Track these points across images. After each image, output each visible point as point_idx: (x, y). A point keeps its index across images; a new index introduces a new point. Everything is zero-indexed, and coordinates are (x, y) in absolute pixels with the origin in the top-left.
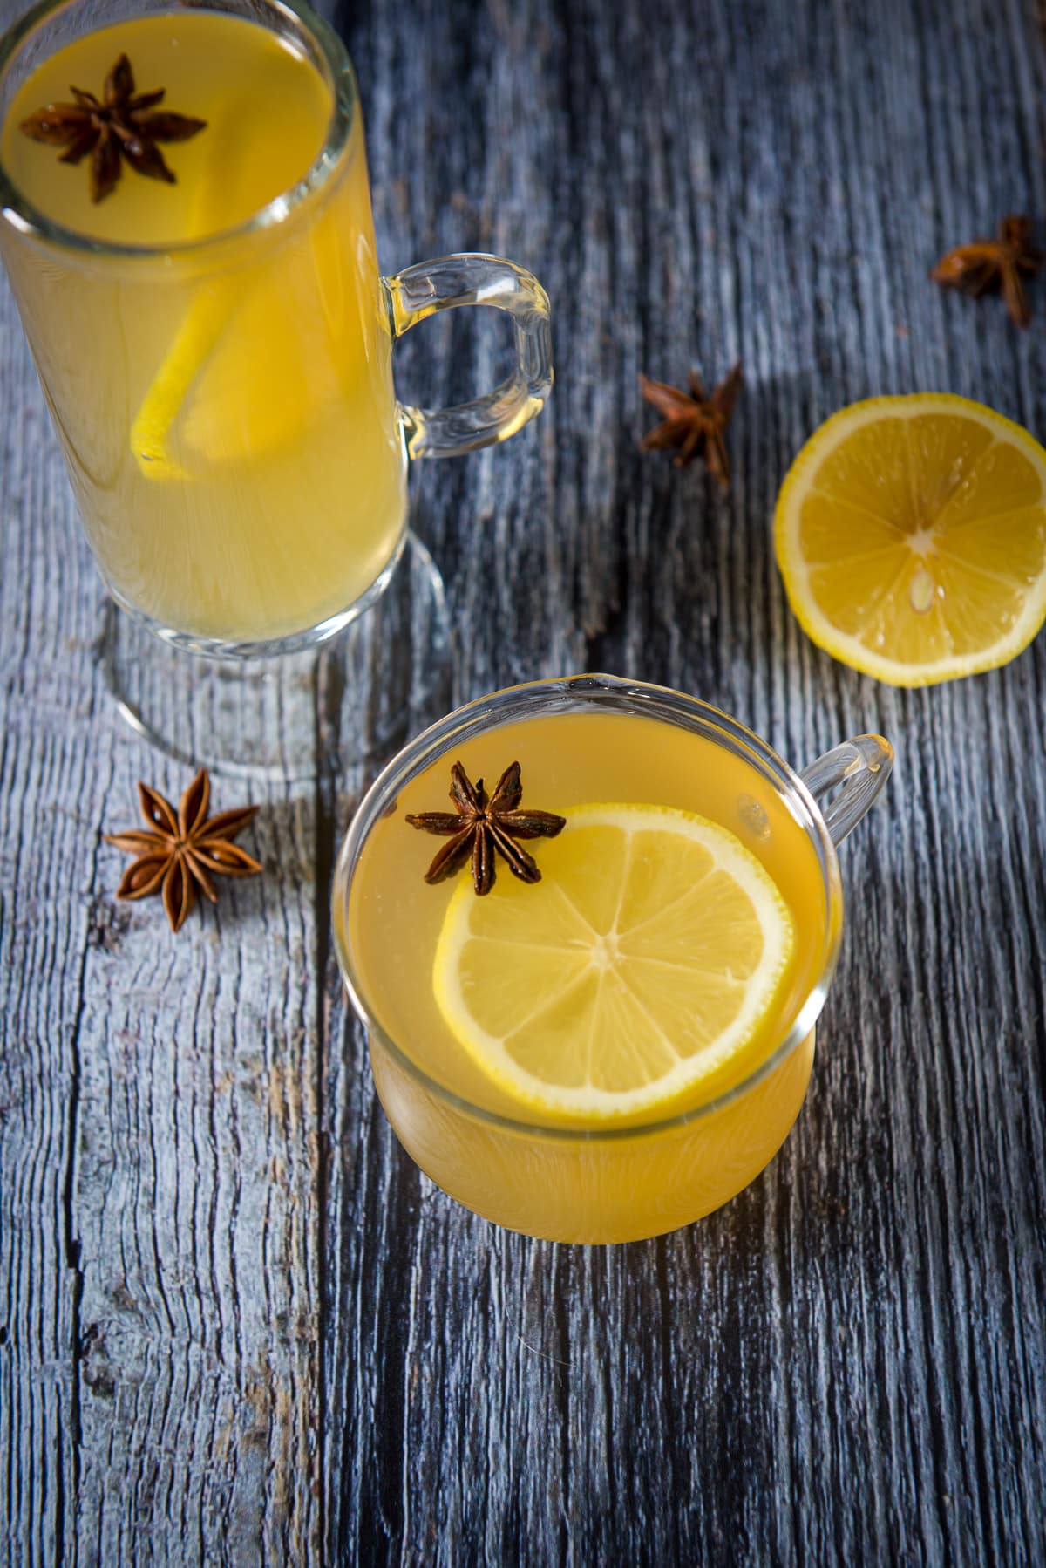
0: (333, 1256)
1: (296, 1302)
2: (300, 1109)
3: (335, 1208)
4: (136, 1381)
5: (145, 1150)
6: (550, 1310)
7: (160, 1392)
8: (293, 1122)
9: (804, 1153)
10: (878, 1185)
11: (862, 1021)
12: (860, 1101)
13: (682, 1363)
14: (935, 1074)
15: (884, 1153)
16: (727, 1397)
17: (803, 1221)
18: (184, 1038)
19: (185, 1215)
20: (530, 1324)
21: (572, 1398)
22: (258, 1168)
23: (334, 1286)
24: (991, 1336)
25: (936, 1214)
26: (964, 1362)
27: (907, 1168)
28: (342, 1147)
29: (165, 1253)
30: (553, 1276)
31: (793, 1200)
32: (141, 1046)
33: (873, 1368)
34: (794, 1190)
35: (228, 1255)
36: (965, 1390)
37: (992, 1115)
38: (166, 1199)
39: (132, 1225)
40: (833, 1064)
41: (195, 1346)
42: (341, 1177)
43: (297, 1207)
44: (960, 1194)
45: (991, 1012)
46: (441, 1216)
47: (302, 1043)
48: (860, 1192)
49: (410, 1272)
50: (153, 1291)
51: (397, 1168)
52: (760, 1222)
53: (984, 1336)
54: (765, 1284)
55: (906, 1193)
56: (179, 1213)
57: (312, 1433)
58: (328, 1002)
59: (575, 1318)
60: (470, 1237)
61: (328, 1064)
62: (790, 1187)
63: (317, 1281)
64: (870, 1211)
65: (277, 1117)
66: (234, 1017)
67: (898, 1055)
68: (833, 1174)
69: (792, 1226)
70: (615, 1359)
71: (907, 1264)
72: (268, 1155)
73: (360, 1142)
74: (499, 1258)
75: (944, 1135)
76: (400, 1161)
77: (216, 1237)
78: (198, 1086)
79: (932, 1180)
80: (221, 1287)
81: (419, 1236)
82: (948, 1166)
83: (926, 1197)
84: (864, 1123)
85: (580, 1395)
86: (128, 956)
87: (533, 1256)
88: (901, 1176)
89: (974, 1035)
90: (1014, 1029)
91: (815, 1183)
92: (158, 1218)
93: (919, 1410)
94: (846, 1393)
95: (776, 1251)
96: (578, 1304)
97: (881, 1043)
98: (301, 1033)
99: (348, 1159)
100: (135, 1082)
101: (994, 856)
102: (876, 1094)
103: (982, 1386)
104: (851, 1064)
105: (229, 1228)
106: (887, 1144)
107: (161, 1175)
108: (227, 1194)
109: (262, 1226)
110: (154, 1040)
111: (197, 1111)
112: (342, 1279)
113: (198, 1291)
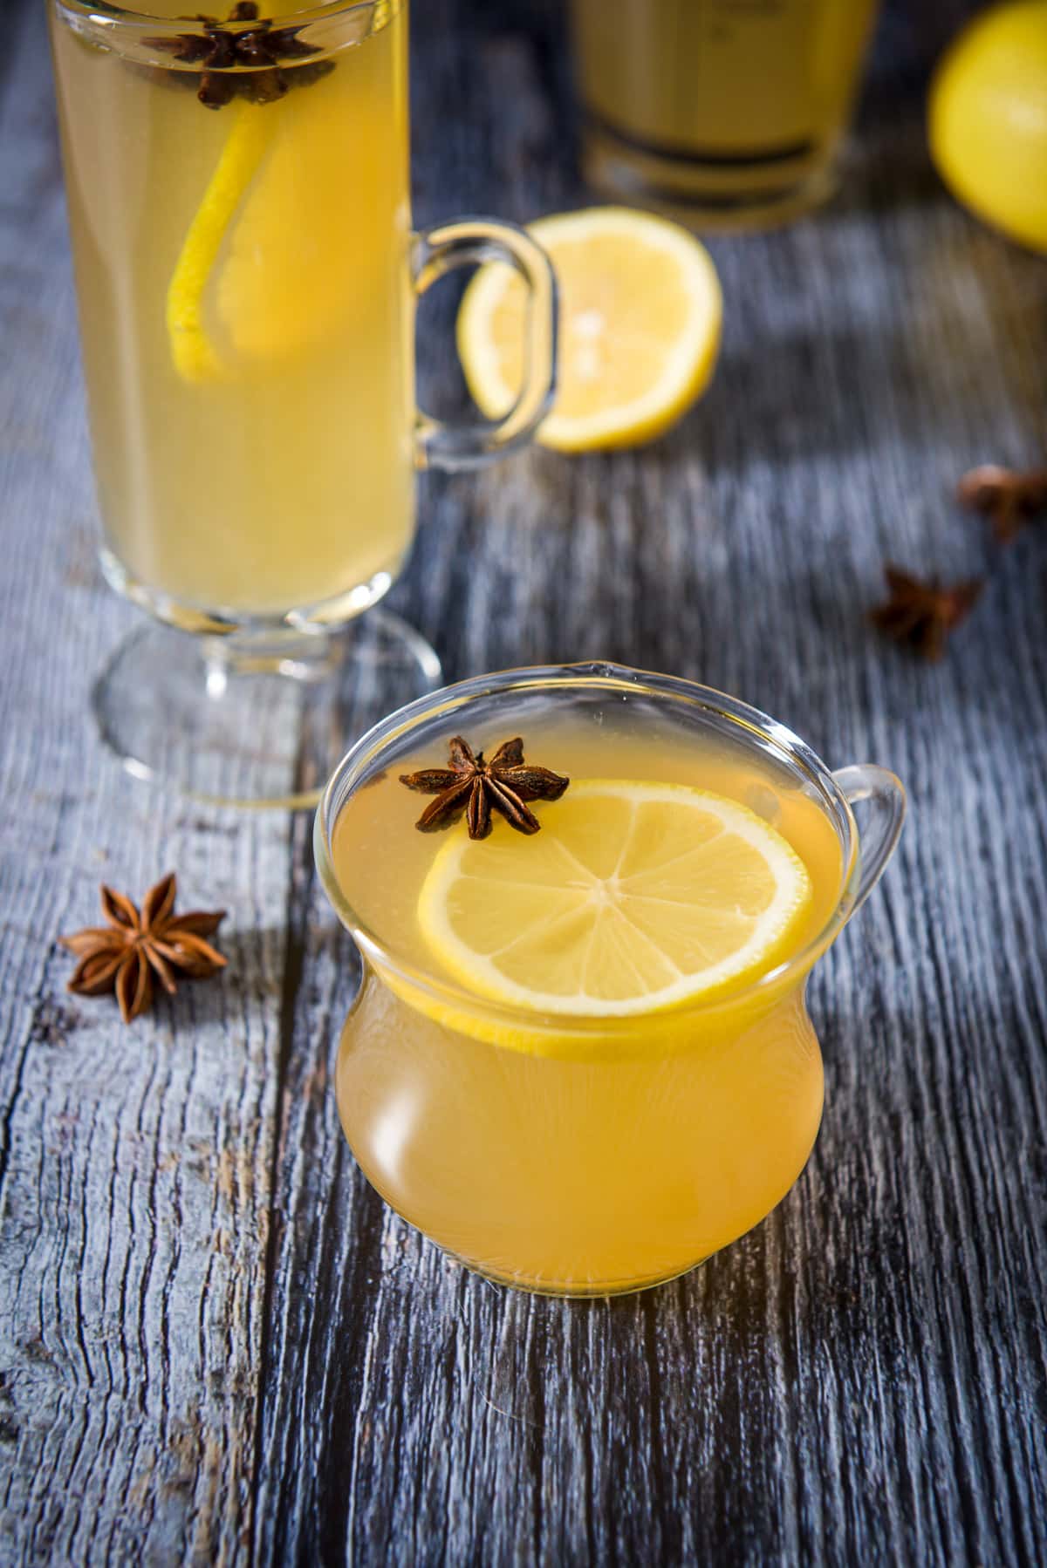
0: (279, 1320)
1: (234, 1360)
2: (251, 1188)
3: (284, 1276)
4: (44, 1428)
5: (75, 1217)
6: (524, 1377)
7: (71, 1439)
8: (243, 1198)
9: (809, 1246)
10: (892, 1277)
11: (871, 1133)
12: (870, 1203)
13: (673, 1432)
14: (952, 1182)
15: (898, 1251)
16: (724, 1466)
17: (809, 1307)
18: (128, 1121)
19: (114, 1277)
20: (500, 1389)
21: (547, 1461)
22: (203, 1237)
23: (279, 1346)
24: (1025, 1419)
25: (958, 1304)
26: (996, 1441)
27: (924, 1263)
28: (296, 1223)
29: (89, 1310)
30: (528, 1346)
31: (797, 1287)
32: (79, 1128)
33: (892, 1443)
34: (799, 1277)
35: (160, 1314)
36: (998, 1467)
37: (1016, 1220)
38: (95, 1262)
39: (54, 1284)
40: (840, 1169)
41: (115, 1398)
42: (293, 1249)
43: (241, 1274)
44: (983, 1288)
45: (1011, 1131)
46: (403, 1287)
47: (257, 1132)
48: (873, 1283)
49: (366, 1338)
50: (72, 1345)
51: (356, 1243)
52: (762, 1303)
53: (1017, 1417)
54: (768, 1362)
55: (924, 1285)
56: (109, 1275)
57: (244, 1484)
58: (288, 1097)
59: (551, 1387)
60: (435, 1307)
61: (285, 1150)
62: (795, 1275)
63: (259, 1341)
64: (884, 1300)
65: (225, 1194)
66: (184, 1106)
67: (911, 1164)
68: (842, 1266)
69: (798, 1310)
70: (597, 1424)
71: (927, 1348)
72: (213, 1227)
73: (316, 1220)
74: (467, 1329)
75: (964, 1234)
76: (360, 1238)
77: (148, 1297)
78: (139, 1165)
79: (953, 1275)
80: (150, 1344)
81: (378, 1305)
82: (969, 1262)
83: (946, 1290)
84: (875, 1222)
85: (555, 1458)
86: (74, 1050)
87: (505, 1328)
88: (918, 1270)
89: (993, 1149)
90: (1036, 1145)
91: (822, 1272)
92: (84, 1279)
93: (946, 1483)
94: (861, 1468)
95: (779, 1332)
96: (555, 1372)
97: (892, 1154)
98: (256, 1122)
99: (301, 1234)
100: (70, 1158)
101: (1007, 1000)
102: (887, 1197)
103: (1017, 1465)
104: (860, 1169)
105: (164, 1290)
106: (901, 1240)
107: (92, 1241)
108: (164, 1259)
109: (201, 1290)
110: (95, 1122)
111: (136, 1185)
112: (290, 1340)
113: (123, 1346)
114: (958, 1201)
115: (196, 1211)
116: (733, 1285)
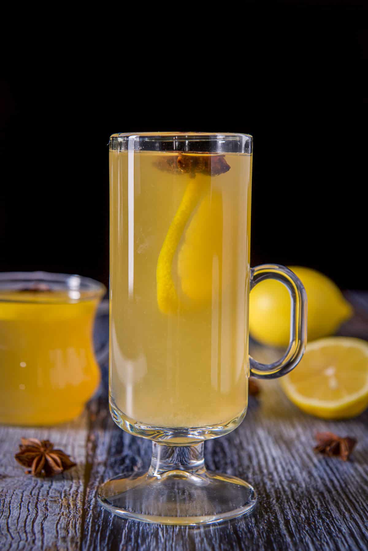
0: (87, 527)
1: (70, 535)
2: (75, 505)
3: (89, 520)
5: (6, 510)
6: (186, 538)
8: (72, 506)
9: (294, 514)
10: (328, 520)
11: (313, 495)
12: (316, 507)
13: (247, 547)
14: (346, 503)
17: (296, 525)
18: (27, 493)
19: (21, 520)
20: (177, 540)
22: (56, 513)
23: (88, 532)
25: (354, 524)
27: (339, 517)
28: (93, 511)
29: (12, 525)
31: (291, 522)
32: (7, 494)
34: (291, 519)
35: (40, 526)
38: (14, 518)
40: (303, 501)
41: (23, 542)
42: (92, 515)
43: (72, 519)
44: (363, 521)
47: (77, 495)
48: (320, 521)
49: (123, 531)
50: (5, 533)
52: (278, 524)
54: (282, 535)
55: (340, 520)
56: (19, 520)
58: (88, 490)
59: (197, 540)
61: (88, 498)
62: (289, 519)
63: (80, 531)
64: (325, 524)
65: (65, 506)
66: (48, 491)
67: (330, 500)
68: (307, 518)
69: (292, 525)
70: (217, 546)
71: (344, 532)
72: (60, 511)
73: (101, 511)
74: (162, 529)
75: (353, 512)
77: (35, 524)
78: (31, 500)
79: (351, 519)
80: (36, 532)
81: (127, 525)
82: (356, 517)
83: (349, 522)
84: (318, 510)
86: (6, 481)
87: (177, 529)
88: (337, 518)
89: (360, 498)
91: (300, 519)
92: (10, 520)
95: (286, 529)
96: (199, 537)
97: (322, 499)
98: (76, 493)
99: (95, 513)
100: (4, 499)
102: (322, 506)
104: (310, 501)
105: (41, 523)
106: (329, 513)
107: (13, 514)
108: (41, 517)
109: (56, 522)
110: (13, 493)
111: (30, 504)
112: (92, 531)
113: (25, 532)
114: (349, 507)
115: (54, 509)
116: (266, 521)
